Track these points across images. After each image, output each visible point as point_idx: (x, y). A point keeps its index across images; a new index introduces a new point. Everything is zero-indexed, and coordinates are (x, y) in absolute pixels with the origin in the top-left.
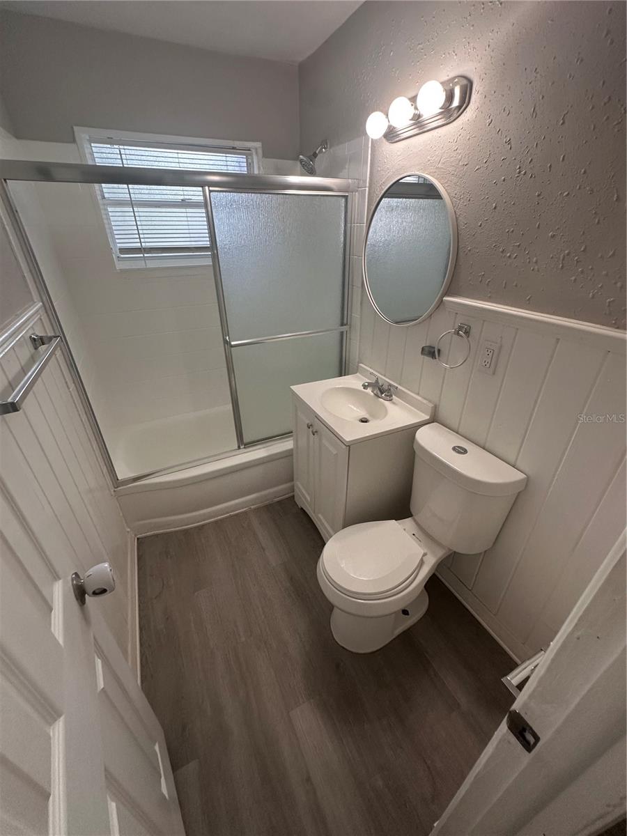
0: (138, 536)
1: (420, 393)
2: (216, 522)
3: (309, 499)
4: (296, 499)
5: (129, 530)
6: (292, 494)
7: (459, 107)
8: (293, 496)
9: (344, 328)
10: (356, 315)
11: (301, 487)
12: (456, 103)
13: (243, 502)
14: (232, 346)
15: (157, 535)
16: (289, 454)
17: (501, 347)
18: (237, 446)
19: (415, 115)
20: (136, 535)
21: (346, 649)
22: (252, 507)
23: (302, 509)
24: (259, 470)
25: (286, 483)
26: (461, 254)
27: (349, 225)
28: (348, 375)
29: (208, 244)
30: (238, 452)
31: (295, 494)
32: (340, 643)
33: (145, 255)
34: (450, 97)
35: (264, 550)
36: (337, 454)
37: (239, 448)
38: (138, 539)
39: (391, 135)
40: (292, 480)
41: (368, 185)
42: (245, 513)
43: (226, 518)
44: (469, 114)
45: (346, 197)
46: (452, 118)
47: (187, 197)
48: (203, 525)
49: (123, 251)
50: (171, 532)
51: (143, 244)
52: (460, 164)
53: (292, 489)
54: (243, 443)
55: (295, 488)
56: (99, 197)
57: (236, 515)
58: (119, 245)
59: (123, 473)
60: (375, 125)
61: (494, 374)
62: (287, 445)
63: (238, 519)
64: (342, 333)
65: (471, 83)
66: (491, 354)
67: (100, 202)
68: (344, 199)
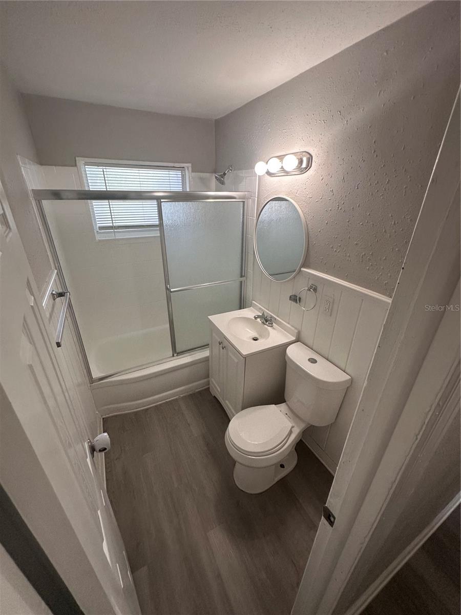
0: (104, 417)
1: (290, 323)
2: (156, 406)
3: (219, 390)
4: (211, 390)
5: (97, 412)
6: (208, 386)
7: (306, 167)
8: (209, 388)
9: (243, 279)
10: (250, 271)
11: (215, 382)
12: (304, 165)
13: (175, 393)
14: (171, 292)
15: (116, 416)
16: (206, 360)
17: (334, 300)
18: (172, 354)
19: (282, 167)
20: (102, 416)
21: (244, 492)
22: (181, 396)
23: (214, 396)
24: (186, 371)
25: (205, 378)
26: (310, 245)
28: (245, 308)
30: (172, 358)
32: (240, 488)
33: (115, 231)
34: (301, 162)
35: (189, 426)
36: (238, 362)
37: (173, 356)
38: (103, 419)
40: (208, 376)
41: (256, 196)
42: (176, 400)
43: (163, 403)
44: (311, 172)
45: (244, 202)
46: (302, 172)
48: (147, 409)
49: (101, 228)
50: (126, 414)
51: (114, 224)
52: (308, 196)
53: (208, 383)
54: (176, 352)
55: (210, 382)
57: (170, 401)
58: (98, 225)
59: (96, 374)
60: (260, 168)
61: (331, 315)
62: (206, 353)
63: (171, 404)
64: (241, 282)
65: (312, 156)
66: (328, 304)
68: (242, 203)
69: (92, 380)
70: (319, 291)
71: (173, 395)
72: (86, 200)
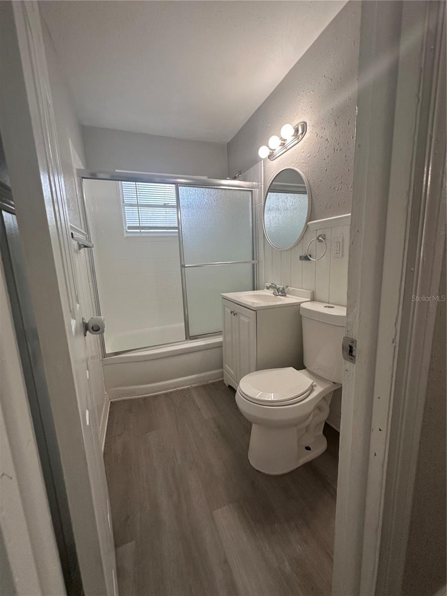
0: (112, 400)
1: (303, 288)
2: (166, 394)
4: (225, 382)
5: (106, 393)
6: (221, 379)
7: (302, 133)
8: (223, 380)
9: (255, 262)
10: (261, 255)
11: (230, 369)
12: (300, 132)
13: (187, 380)
14: (185, 267)
15: (124, 401)
16: (220, 346)
17: (343, 239)
18: (185, 338)
19: (281, 143)
20: (110, 399)
21: (260, 472)
22: (193, 385)
23: (230, 386)
24: (197, 357)
25: (217, 369)
26: (314, 198)
27: (254, 206)
28: (259, 289)
29: (177, 225)
30: (186, 342)
31: (225, 378)
32: (255, 467)
33: (141, 231)
34: (297, 131)
35: (199, 410)
36: (249, 322)
37: (186, 339)
38: (111, 402)
39: (271, 156)
40: (222, 367)
41: (263, 184)
42: (188, 389)
43: (174, 392)
44: (307, 135)
45: (251, 191)
47: (166, 202)
48: (156, 395)
49: (130, 228)
50: (135, 399)
51: (141, 225)
52: (307, 157)
53: (222, 374)
54: (189, 337)
56: (122, 202)
57: (181, 390)
58: (127, 225)
59: (108, 351)
60: (263, 152)
61: (343, 256)
62: (219, 339)
63: (183, 394)
64: (253, 264)
65: (306, 123)
66: (338, 246)
67: (122, 204)
68: (250, 193)
69: (105, 355)
70: (328, 237)
71: (185, 383)
72: (117, 182)
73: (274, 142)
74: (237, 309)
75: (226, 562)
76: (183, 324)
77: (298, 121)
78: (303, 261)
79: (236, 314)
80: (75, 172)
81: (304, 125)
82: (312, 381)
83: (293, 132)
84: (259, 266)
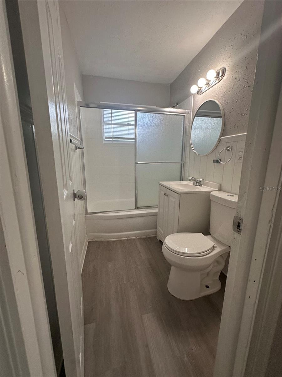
0: (90, 240)
1: (214, 181)
2: (121, 241)
4: (157, 237)
5: (87, 236)
7: (222, 76)
8: (156, 236)
9: (183, 162)
10: (187, 158)
11: (161, 230)
12: (221, 74)
13: (134, 234)
15: (96, 241)
16: (155, 215)
18: (134, 208)
19: (207, 83)
20: (88, 240)
22: (137, 237)
23: (160, 240)
25: (153, 229)
26: (226, 121)
27: (185, 126)
28: (184, 181)
29: (134, 137)
30: (135, 210)
31: (157, 235)
33: (113, 140)
34: (218, 74)
35: (140, 253)
36: (175, 201)
37: (135, 208)
38: (89, 241)
39: (199, 92)
40: (156, 228)
41: (192, 110)
42: (134, 239)
43: (125, 240)
44: (225, 77)
45: (184, 116)
47: (129, 122)
48: (115, 241)
49: (106, 138)
50: (103, 241)
51: (113, 136)
52: (224, 92)
53: (156, 232)
54: (137, 207)
56: (102, 122)
57: (130, 239)
58: (105, 136)
59: (89, 211)
60: (194, 89)
62: (155, 210)
63: (131, 241)
64: (182, 164)
65: (225, 69)
66: (241, 154)
67: (102, 123)
68: (183, 117)
69: (87, 213)
70: (234, 148)
71: (132, 235)
72: (100, 109)
73: (202, 82)
74: (168, 192)
75: (147, 346)
76: (134, 199)
77: (219, 67)
78: (216, 164)
79: (167, 195)
80: (76, 103)
81: (223, 70)
82: (214, 244)
83: (215, 75)
84: (185, 165)
